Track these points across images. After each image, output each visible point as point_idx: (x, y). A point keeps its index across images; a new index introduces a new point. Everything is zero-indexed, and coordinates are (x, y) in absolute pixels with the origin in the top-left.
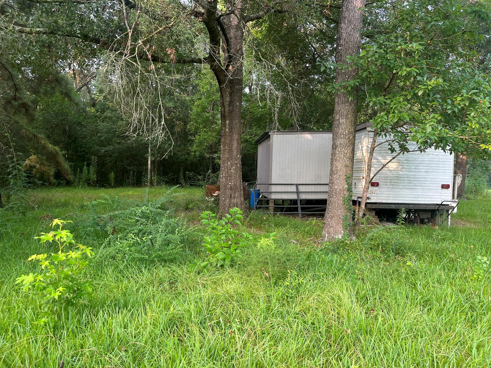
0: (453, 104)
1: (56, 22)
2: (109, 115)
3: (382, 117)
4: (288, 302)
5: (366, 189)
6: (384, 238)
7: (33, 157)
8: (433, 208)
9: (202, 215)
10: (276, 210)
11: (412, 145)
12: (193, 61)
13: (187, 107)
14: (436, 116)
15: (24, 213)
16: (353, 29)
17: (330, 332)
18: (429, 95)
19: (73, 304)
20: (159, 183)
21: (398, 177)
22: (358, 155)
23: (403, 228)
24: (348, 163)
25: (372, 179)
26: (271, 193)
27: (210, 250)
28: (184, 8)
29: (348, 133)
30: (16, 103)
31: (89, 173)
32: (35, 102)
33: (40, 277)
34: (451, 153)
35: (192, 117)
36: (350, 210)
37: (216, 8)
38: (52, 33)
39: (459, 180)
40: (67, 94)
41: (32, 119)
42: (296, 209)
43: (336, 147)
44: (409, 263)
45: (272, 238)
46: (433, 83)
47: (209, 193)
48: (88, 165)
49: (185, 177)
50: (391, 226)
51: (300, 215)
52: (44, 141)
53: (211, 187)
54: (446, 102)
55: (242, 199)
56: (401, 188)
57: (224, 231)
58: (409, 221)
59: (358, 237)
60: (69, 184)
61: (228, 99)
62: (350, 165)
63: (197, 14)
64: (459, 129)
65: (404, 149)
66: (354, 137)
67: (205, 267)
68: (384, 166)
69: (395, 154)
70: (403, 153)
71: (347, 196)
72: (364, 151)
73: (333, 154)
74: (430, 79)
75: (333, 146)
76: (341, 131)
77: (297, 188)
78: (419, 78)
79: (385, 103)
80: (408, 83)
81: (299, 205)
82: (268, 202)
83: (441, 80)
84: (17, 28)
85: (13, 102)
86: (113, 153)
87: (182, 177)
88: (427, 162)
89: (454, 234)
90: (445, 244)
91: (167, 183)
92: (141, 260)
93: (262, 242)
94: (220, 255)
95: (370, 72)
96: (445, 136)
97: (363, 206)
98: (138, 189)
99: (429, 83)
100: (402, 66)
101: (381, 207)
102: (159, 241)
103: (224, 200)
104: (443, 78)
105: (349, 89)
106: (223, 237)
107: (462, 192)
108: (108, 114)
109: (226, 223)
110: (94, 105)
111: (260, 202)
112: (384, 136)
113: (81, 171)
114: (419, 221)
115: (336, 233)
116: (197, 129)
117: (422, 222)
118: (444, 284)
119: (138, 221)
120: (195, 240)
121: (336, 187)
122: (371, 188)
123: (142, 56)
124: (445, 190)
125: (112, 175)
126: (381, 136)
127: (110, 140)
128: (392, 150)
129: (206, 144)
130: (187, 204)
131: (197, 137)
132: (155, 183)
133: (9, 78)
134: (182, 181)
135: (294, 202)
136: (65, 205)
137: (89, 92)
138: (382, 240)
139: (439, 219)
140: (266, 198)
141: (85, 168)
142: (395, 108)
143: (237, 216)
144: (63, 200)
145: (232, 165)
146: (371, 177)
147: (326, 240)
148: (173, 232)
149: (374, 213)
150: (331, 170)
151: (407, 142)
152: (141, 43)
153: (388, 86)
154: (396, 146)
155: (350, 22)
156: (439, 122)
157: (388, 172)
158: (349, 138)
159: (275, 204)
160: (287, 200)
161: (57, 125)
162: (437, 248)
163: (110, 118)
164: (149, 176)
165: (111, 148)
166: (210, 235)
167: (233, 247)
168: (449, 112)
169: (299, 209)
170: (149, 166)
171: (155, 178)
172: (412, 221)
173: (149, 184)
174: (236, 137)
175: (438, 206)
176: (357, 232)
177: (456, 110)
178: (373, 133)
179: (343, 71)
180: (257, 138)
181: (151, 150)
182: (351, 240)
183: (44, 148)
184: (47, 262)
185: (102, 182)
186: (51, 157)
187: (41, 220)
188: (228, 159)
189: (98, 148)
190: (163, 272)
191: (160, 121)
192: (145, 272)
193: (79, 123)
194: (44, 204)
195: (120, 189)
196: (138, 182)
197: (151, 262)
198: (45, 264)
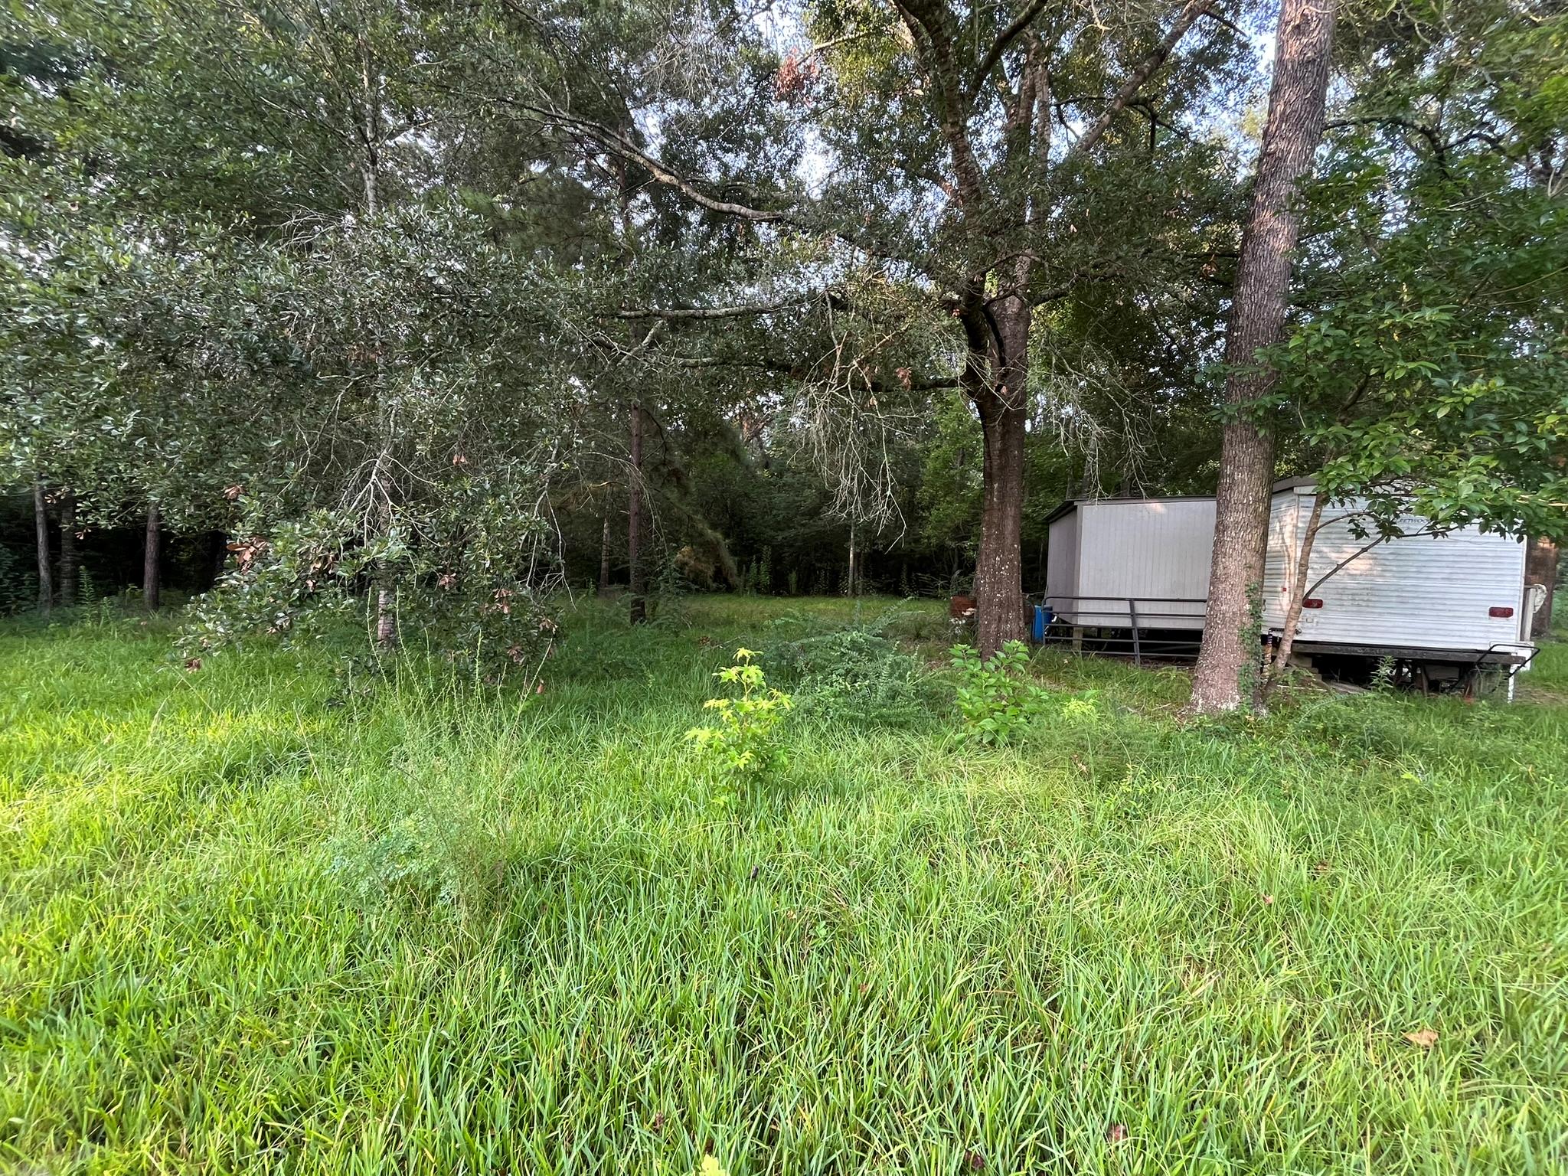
0: (1532, 433)
1: (729, 346)
2: (790, 480)
3: (1341, 466)
4: (1129, 824)
5: (1294, 615)
6: (1340, 716)
7: (686, 549)
8: (1465, 658)
9: (952, 651)
10: (1087, 646)
11: (1412, 523)
12: (938, 384)
13: (916, 461)
14: (1485, 460)
15: (677, 634)
16: (1268, 294)
17: (1225, 894)
18: (1463, 416)
19: (761, 780)
20: (866, 591)
21: (1373, 590)
22: (1273, 542)
23: (1388, 699)
24: (1253, 560)
25: (1310, 592)
26: (1077, 614)
27: (970, 714)
28: (929, 298)
29: (1255, 502)
30: (665, 470)
31: (758, 573)
32: (688, 466)
33: (718, 734)
34: (1520, 540)
35: (925, 478)
36: (1256, 654)
37: (982, 290)
38: (724, 363)
39: (1538, 598)
40: (735, 454)
41: (685, 492)
42: (1129, 647)
43: (1226, 528)
44: (1408, 775)
45: (1091, 701)
46: (1479, 391)
47: (956, 612)
48: (758, 561)
49: (909, 581)
50: (1354, 691)
51: (1138, 659)
52: (703, 526)
53: (959, 599)
54: (1513, 429)
55: (1022, 624)
56: (1380, 614)
57: (992, 681)
58: (1400, 684)
59: (1273, 709)
60: (730, 589)
61: (998, 445)
62: (1258, 565)
63: (950, 306)
64: (1550, 487)
65: (1389, 530)
66: (1268, 509)
67: (961, 742)
68: (1339, 567)
69: (1365, 542)
70: (1388, 540)
71: (1249, 626)
72: (1287, 535)
73: (1218, 543)
74: (1468, 382)
75: (1217, 527)
76: (1235, 497)
77: (1132, 607)
78: (1438, 382)
79: (1349, 438)
80: (1407, 394)
81: (1136, 640)
82: (1069, 630)
83: (1498, 382)
84: (680, 361)
85: (661, 468)
86: (795, 540)
87: (905, 581)
88: (1451, 559)
89: (1529, 720)
90: (1505, 741)
92: (853, 720)
93: (1072, 707)
94: (988, 724)
95: (1311, 378)
96: (1510, 503)
97: (1286, 648)
99: (1465, 390)
100: (1396, 358)
101: (1326, 651)
102: (882, 689)
103: (987, 625)
104: (1504, 376)
105: (1261, 413)
106: (992, 692)
107: (1542, 625)
108: (788, 478)
109: (997, 668)
110: (767, 466)
111: (1053, 630)
112: (1338, 505)
113: (748, 571)
114: (1425, 684)
115: (1222, 697)
116: (933, 497)
117: (1435, 687)
118: (1509, 830)
119: (843, 654)
120: (936, 693)
121: (1224, 607)
122: (1305, 611)
123: (858, 385)
124: (1499, 621)
125: (793, 577)
126: (1329, 505)
127: (790, 520)
128: (1360, 533)
129: (949, 524)
130: (919, 629)
131: (934, 512)
132: (863, 592)
133: (656, 434)
134: (906, 588)
135: (1126, 632)
136: (729, 622)
137: (761, 447)
138: (1335, 720)
139: (1481, 684)
140: (1064, 622)
141: (754, 564)
142: (1375, 446)
143: (1019, 655)
144: (724, 615)
145: (1002, 562)
146: (1307, 590)
147: (1199, 709)
148: (901, 677)
149: (1309, 662)
150: (1214, 574)
151: (1397, 516)
152: (856, 365)
153: (1354, 402)
154: (1370, 525)
155: (1260, 281)
156: (1492, 474)
157: (1347, 579)
158: (1255, 510)
159: (1085, 636)
160: (1105, 628)
161: (716, 499)
162: (1484, 749)
163: (791, 485)
164: (850, 580)
165: (792, 533)
166: (966, 686)
167: (1011, 711)
168: (1522, 450)
169: (1137, 647)
170: (851, 562)
171: (860, 582)
172: (1408, 684)
173: (850, 592)
174: (1011, 511)
175: (1478, 656)
176: (1269, 700)
177: (1543, 445)
178: (1314, 499)
179: (1245, 379)
180: (1048, 512)
181: (855, 535)
182: (1257, 714)
183: (701, 535)
184: (729, 713)
185: (778, 588)
186: (710, 549)
187: (698, 644)
188: (996, 551)
189: (772, 533)
190: (889, 743)
191: (884, 491)
192: (861, 740)
193: (746, 494)
194: (699, 621)
195: (805, 599)
196: (833, 589)
197: (870, 724)
198: (726, 714)
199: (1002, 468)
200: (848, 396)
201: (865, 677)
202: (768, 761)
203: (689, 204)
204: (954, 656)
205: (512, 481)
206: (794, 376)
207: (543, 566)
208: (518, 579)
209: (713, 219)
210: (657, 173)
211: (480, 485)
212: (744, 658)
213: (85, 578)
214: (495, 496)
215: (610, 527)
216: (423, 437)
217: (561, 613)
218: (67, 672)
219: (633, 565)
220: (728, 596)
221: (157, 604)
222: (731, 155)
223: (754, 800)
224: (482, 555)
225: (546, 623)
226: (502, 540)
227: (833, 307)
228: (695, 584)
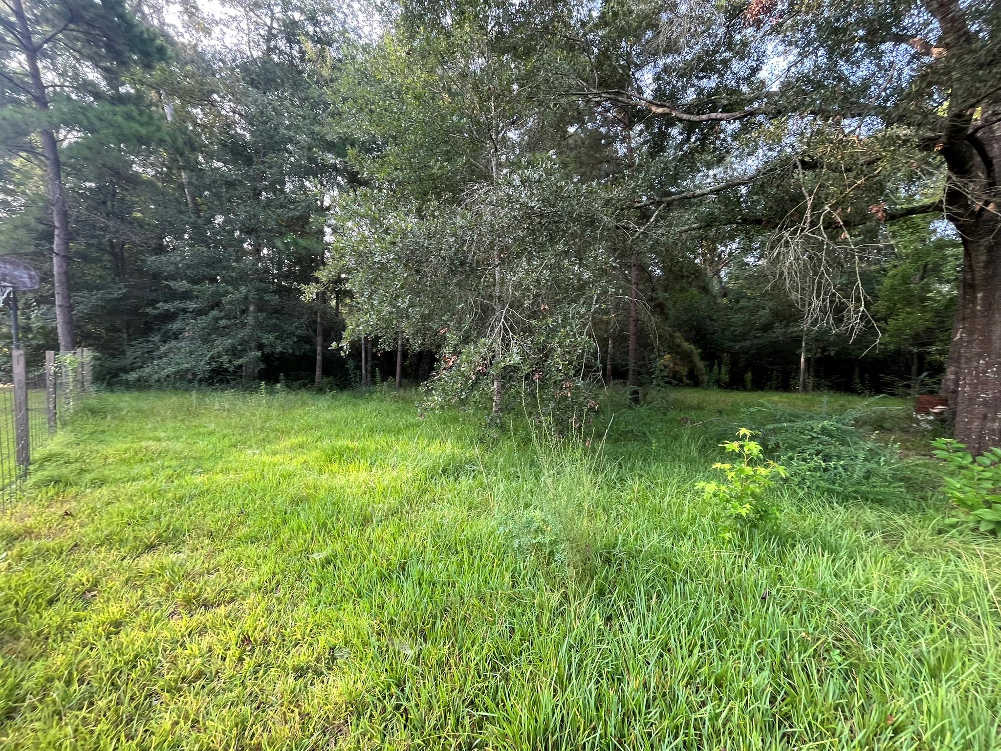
2: (746, 304)
7: (667, 356)
15: (665, 414)
19: (756, 526)
20: (817, 388)
27: (961, 502)
31: (720, 373)
32: (667, 300)
33: (723, 488)
41: (666, 318)
47: (923, 409)
48: (719, 365)
52: (680, 340)
53: (923, 397)
60: (697, 385)
61: (983, 258)
67: (953, 526)
84: (677, 230)
85: (650, 303)
86: (750, 349)
87: (857, 380)
91: (830, 388)
94: (986, 513)
98: (785, 395)
103: (968, 422)
108: (743, 303)
110: (725, 295)
113: (712, 371)
125: (749, 376)
127: (746, 334)
129: (909, 332)
131: (891, 322)
132: (810, 388)
133: (647, 281)
134: (858, 386)
136: (699, 407)
137: (721, 282)
141: (716, 367)
144: (696, 402)
145: (988, 365)
152: (829, 209)
161: (685, 322)
163: (747, 308)
164: (801, 379)
165: (748, 343)
166: (953, 476)
170: (802, 365)
171: (811, 381)
173: (801, 389)
181: (806, 344)
183: (679, 346)
184: (733, 474)
185: (735, 383)
186: (686, 357)
187: (682, 422)
188: (980, 356)
189: (730, 344)
190: (870, 516)
191: (857, 307)
192: (841, 509)
193: (709, 316)
194: (679, 406)
195: (760, 393)
196: (785, 385)
197: (846, 498)
198: (730, 475)
199: (988, 279)
200: (821, 235)
201: (839, 458)
202: (762, 514)
203: (671, 123)
204: (936, 448)
205: (573, 318)
206: (765, 227)
207: (588, 367)
208: (575, 376)
209: (690, 127)
210: (654, 109)
211: (556, 321)
212: (745, 436)
213: (378, 374)
214: (565, 327)
215: (613, 343)
216: (529, 296)
217: (601, 397)
218: (376, 416)
219: (632, 367)
220: (696, 389)
221: (400, 385)
222: (705, 80)
223: (752, 539)
224: (558, 361)
225: (592, 403)
226: (569, 353)
227: (803, 168)
228: (675, 380)
